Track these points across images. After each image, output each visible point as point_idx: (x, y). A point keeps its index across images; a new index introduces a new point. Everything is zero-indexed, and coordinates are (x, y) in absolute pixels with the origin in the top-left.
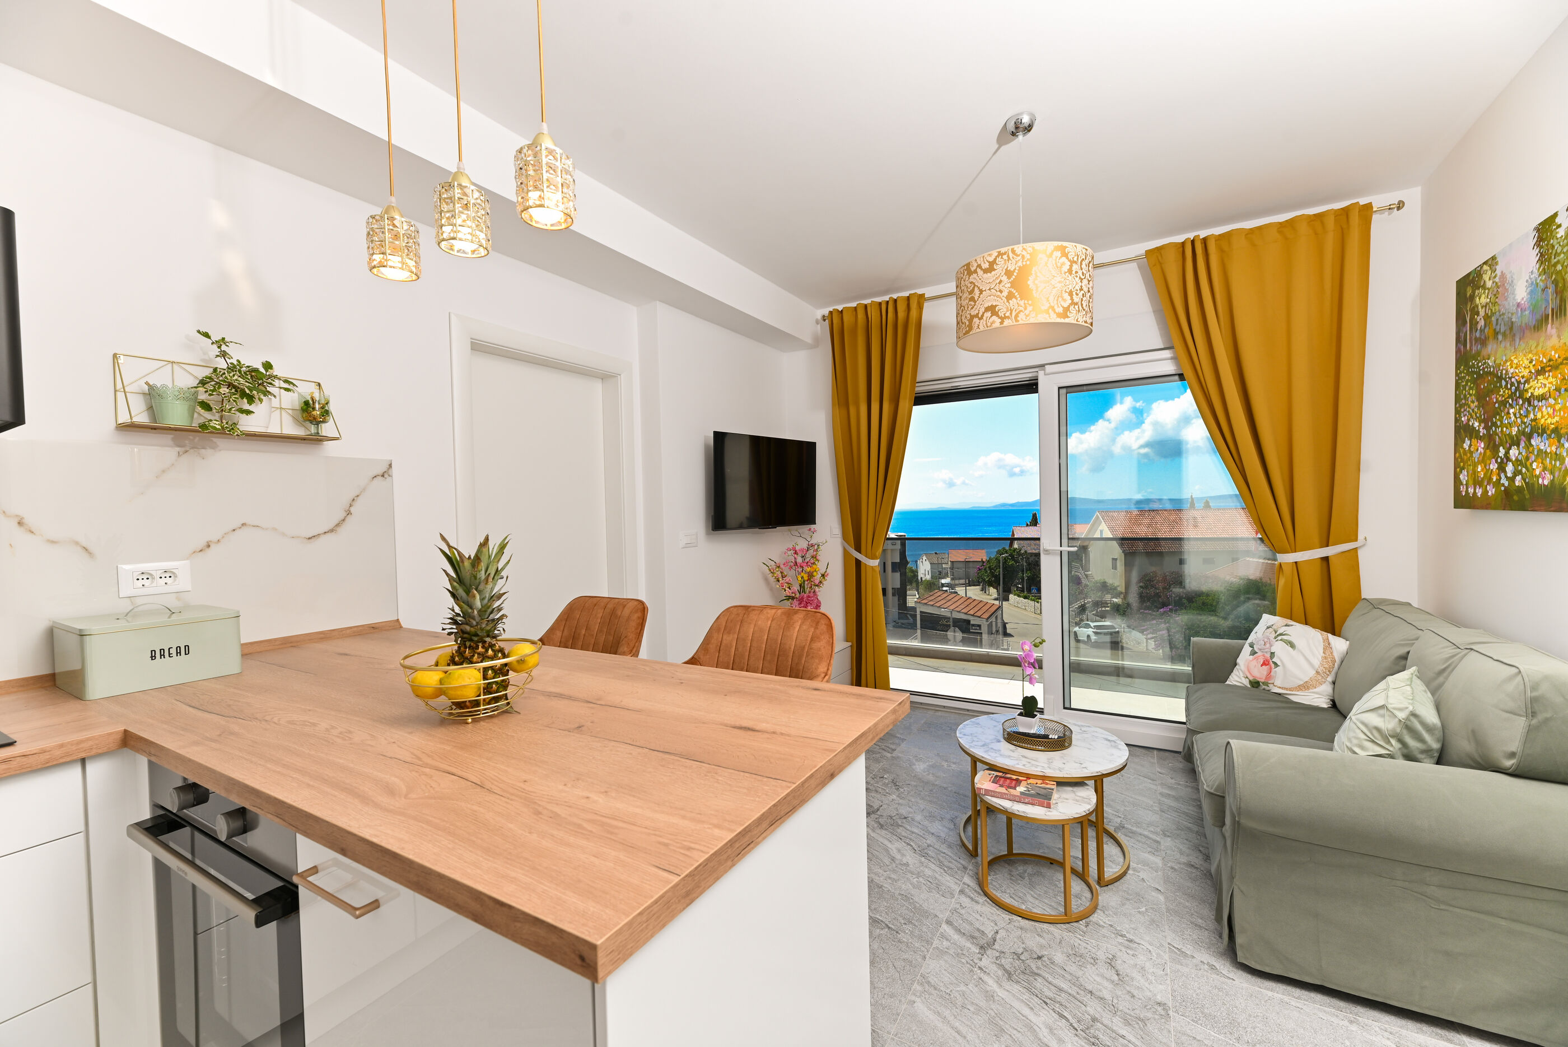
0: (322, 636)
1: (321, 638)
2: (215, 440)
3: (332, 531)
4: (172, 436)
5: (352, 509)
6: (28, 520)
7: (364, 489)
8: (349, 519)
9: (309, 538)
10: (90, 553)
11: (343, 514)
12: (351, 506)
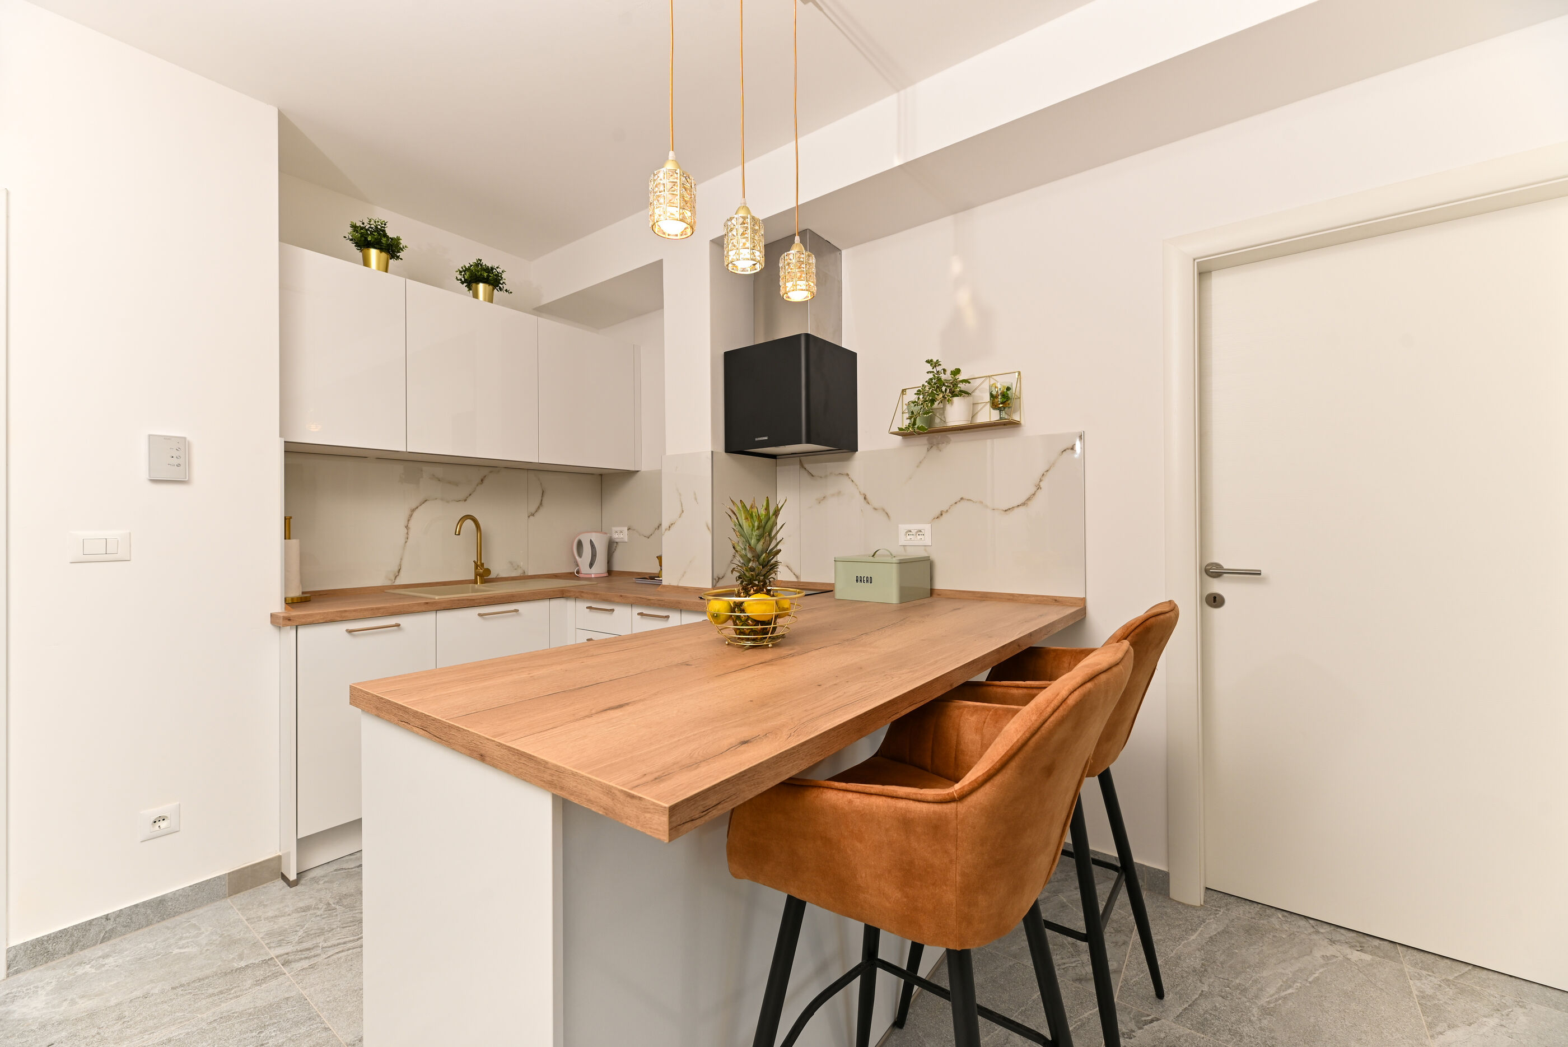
0: (1011, 597)
1: (1009, 599)
2: (949, 436)
3: (1024, 504)
4: (927, 438)
5: (1042, 484)
6: (868, 497)
7: (1053, 464)
8: (1039, 493)
9: (1006, 511)
10: (888, 516)
11: (1033, 489)
12: (1041, 480)
